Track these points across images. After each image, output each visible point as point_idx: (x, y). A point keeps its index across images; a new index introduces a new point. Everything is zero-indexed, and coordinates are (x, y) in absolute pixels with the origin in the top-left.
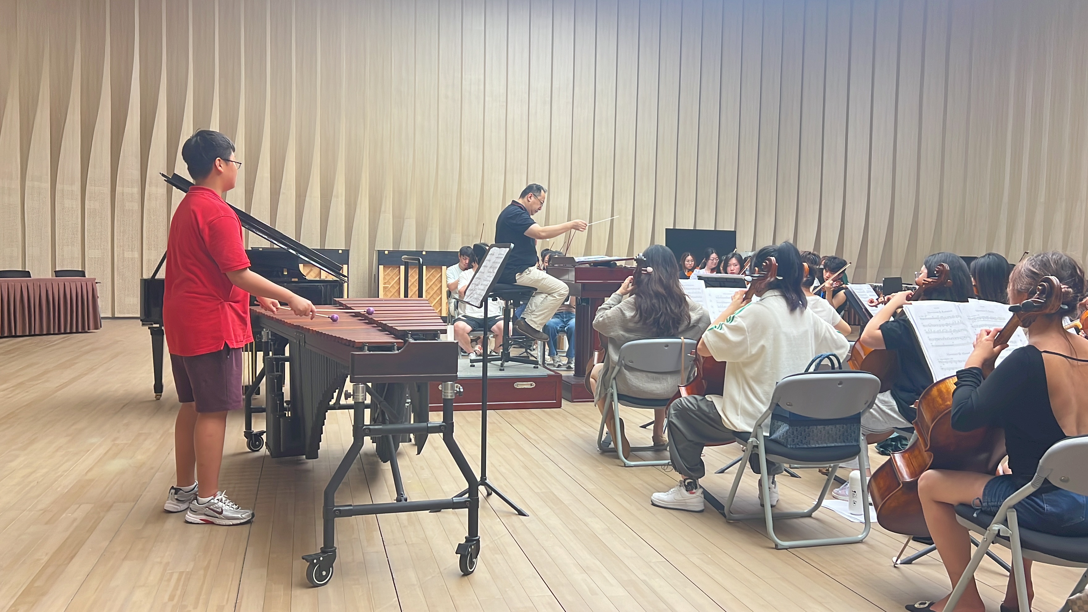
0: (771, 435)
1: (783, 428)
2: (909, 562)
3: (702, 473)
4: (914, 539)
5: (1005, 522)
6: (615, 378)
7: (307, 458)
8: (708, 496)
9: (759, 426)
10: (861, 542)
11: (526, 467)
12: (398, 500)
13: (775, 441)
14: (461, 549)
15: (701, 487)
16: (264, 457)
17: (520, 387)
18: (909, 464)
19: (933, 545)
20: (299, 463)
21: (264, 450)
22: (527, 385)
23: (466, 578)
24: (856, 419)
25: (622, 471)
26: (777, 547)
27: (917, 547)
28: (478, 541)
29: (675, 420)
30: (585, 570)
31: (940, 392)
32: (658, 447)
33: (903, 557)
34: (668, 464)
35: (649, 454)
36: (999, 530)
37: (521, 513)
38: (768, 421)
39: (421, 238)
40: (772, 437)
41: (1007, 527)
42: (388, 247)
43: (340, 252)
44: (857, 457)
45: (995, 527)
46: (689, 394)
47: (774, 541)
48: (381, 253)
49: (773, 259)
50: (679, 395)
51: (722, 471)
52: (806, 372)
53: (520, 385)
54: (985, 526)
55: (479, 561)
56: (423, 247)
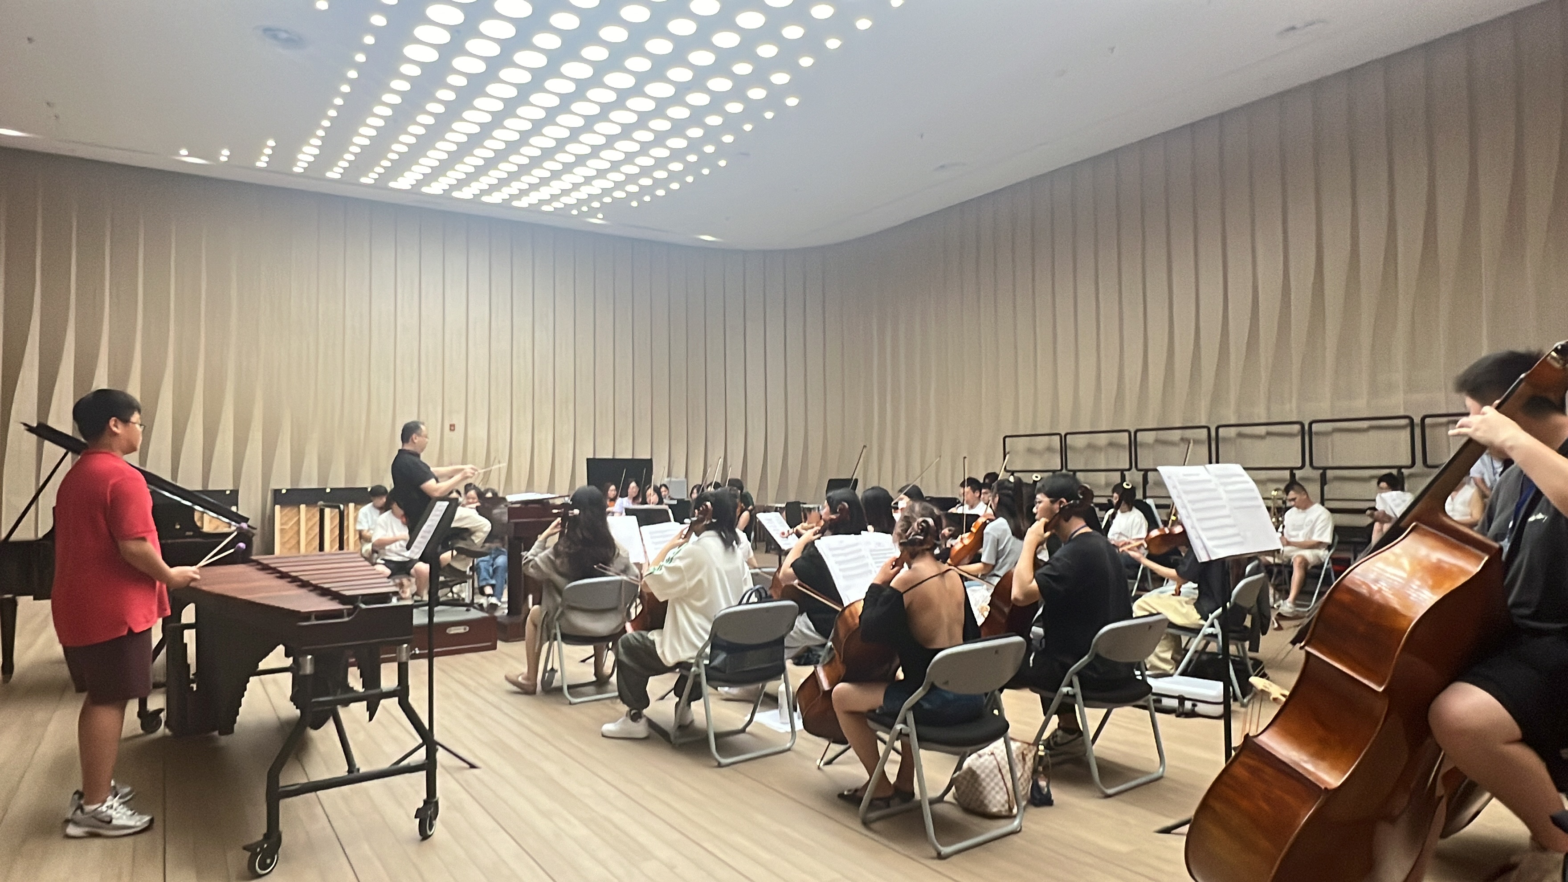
0: (710, 662)
1: (722, 657)
2: (829, 763)
3: (647, 703)
4: (834, 742)
5: (905, 722)
6: (558, 619)
7: (220, 734)
8: (651, 724)
9: (700, 656)
10: (789, 750)
11: (470, 717)
12: (350, 771)
13: (714, 668)
14: (419, 813)
15: (645, 716)
16: (164, 738)
17: (452, 632)
18: (828, 677)
19: (848, 745)
20: (213, 739)
21: (162, 730)
22: (461, 630)
23: (425, 842)
24: (781, 641)
25: (566, 709)
26: (720, 765)
27: (836, 748)
28: (437, 803)
29: (624, 658)
30: (546, 815)
31: (851, 613)
32: (601, 681)
33: (825, 759)
34: (615, 697)
35: (591, 689)
36: (901, 730)
37: (472, 766)
38: (708, 650)
39: (323, 474)
40: (712, 665)
41: (907, 725)
42: (285, 486)
43: (228, 492)
44: (783, 676)
45: (898, 727)
46: (635, 629)
47: (717, 760)
48: (277, 492)
49: (708, 504)
50: (624, 631)
51: (662, 698)
52: (740, 604)
53: (453, 631)
54: (889, 727)
55: (437, 823)
56: (326, 484)
